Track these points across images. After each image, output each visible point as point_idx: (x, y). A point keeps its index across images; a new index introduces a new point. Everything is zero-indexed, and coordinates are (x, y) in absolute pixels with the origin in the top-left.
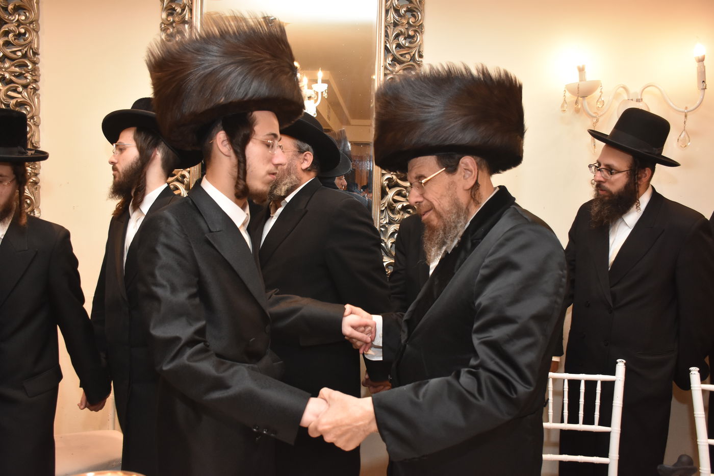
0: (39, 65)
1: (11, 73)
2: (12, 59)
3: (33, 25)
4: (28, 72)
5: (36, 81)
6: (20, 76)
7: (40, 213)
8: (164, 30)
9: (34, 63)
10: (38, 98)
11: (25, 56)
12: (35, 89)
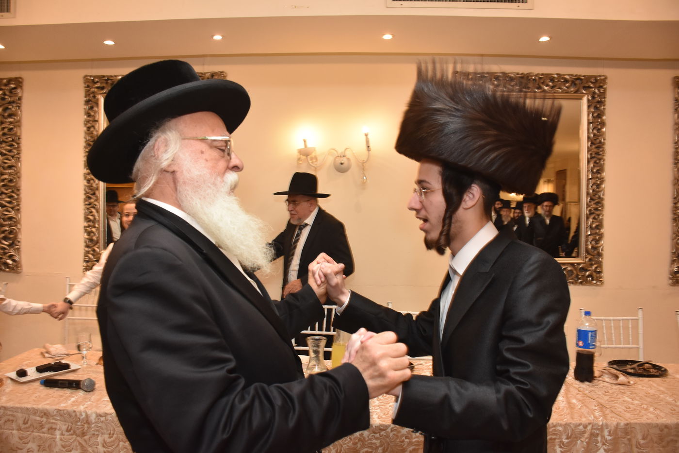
0: (20, 145)
1: (6, 150)
2: (6, 142)
3: (18, 124)
4: (14, 149)
5: (18, 154)
6: (10, 151)
7: (21, 226)
8: (85, 125)
9: (18, 144)
10: (21, 163)
11: (13, 140)
12: (19, 158)
